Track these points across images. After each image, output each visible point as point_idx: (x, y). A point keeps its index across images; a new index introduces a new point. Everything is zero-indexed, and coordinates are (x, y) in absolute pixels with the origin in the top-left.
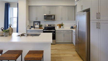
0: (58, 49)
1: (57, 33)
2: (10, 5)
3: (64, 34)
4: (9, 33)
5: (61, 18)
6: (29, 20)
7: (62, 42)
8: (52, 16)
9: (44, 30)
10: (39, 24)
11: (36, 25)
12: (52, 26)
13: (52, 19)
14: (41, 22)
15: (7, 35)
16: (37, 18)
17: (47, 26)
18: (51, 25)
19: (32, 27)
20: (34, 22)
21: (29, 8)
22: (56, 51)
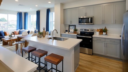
0: (93, 62)
1: (95, 41)
2: (50, 10)
3: (106, 43)
4: (43, 35)
5: (102, 21)
6: (64, 24)
7: (103, 54)
8: (89, 18)
9: (78, 36)
10: (74, 28)
11: (71, 29)
12: (90, 31)
13: (89, 23)
14: (76, 26)
15: (40, 36)
16: (71, 22)
17: (84, 31)
18: (88, 30)
19: (67, 31)
20: (69, 26)
21: (64, 11)
22: (90, 63)
